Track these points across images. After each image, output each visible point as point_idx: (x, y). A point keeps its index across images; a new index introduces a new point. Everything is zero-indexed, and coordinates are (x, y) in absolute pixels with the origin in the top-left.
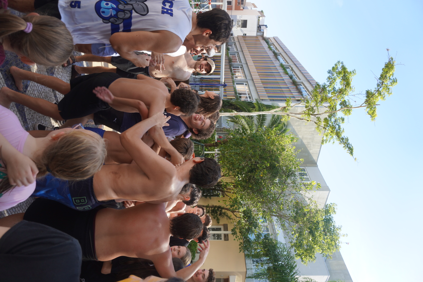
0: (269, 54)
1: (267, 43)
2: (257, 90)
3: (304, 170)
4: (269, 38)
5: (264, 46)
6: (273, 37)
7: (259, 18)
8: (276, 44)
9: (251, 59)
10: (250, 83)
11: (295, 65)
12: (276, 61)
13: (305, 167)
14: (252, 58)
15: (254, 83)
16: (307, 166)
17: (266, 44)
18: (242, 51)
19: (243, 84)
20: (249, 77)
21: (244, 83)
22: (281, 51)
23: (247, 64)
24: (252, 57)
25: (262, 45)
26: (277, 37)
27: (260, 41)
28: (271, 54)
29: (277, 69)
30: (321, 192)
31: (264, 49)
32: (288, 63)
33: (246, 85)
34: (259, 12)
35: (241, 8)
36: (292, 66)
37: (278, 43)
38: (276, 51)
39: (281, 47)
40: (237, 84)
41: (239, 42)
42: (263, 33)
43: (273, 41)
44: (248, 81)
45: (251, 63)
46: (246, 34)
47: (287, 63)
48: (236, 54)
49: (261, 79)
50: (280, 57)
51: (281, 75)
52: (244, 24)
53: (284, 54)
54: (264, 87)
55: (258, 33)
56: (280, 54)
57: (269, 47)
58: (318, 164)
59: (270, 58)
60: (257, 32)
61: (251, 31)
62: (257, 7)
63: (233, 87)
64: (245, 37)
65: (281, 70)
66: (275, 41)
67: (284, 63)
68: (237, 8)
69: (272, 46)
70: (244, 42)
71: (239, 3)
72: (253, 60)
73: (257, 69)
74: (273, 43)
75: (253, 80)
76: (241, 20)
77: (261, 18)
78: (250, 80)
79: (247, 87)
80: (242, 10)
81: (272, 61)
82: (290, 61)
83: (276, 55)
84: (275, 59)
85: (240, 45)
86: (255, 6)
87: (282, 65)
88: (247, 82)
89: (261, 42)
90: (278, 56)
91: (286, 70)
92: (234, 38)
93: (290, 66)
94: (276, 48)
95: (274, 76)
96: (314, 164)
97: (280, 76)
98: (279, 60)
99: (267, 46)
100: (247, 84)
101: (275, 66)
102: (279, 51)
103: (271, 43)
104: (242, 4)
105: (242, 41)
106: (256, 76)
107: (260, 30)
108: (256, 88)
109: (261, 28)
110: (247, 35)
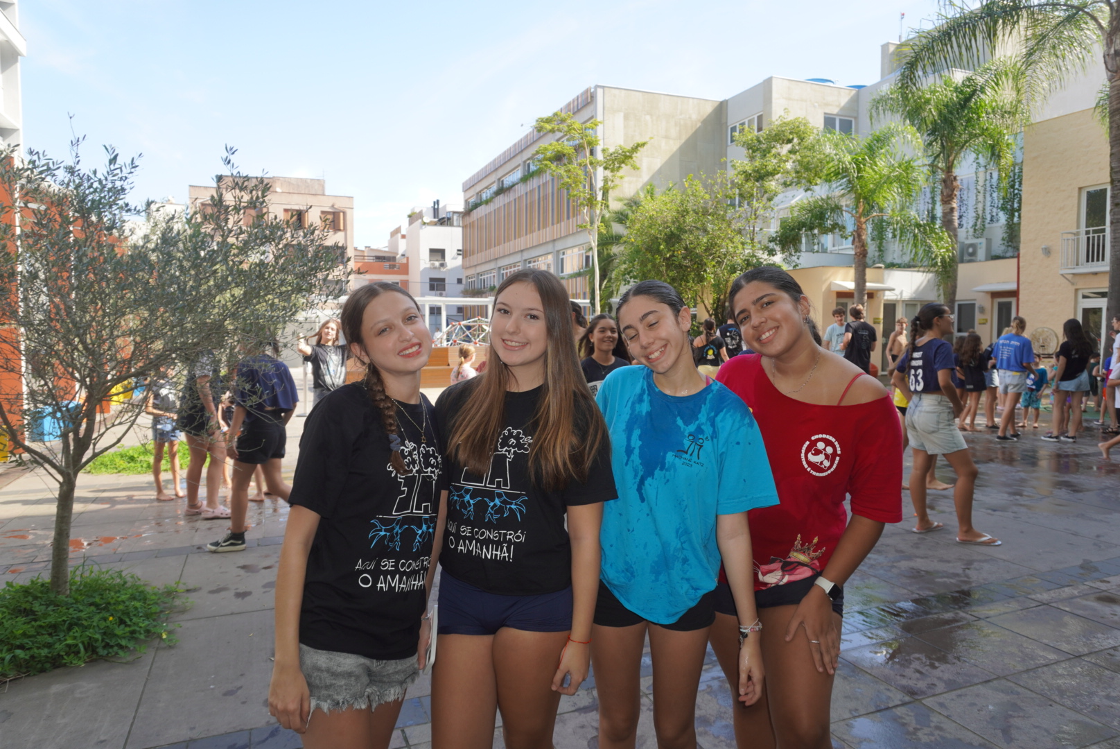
0: (502, 204)
1: (476, 206)
2: (573, 234)
3: (733, 129)
4: (466, 201)
5: (483, 214)
6: (463, 194)
7: (425, 223)
8: (478, 188)
9: (512, 243)
10: (559, 245)
11: (522, 151)
12: (515, 191)
13: (727, 127)
14: (509, 240)
15: (561, 238)
16: (726, 123)
17: (479, 209)
18: (496, 259)
19: (562, 259)
20: (550, 248)
21: (561, 256)
22: (493, 178)
23: (522, 251)
24: (507, 239)
25: (481, 218)
26: (463, 184)
27: (473, 222)
28: (501, 201)
29: (532, 191)
30: (775, 95)
31: (490, 213)
32: (519, 165)
33: (564, 254)
34: (411, 223)
35: (404, 261)
36: (525, 159)
37: (476, 184)
38: (495, 188)
39: (486, 177)
40: (562, 272)
41: (475, 266)
42: (454, 213)
43: (472, 192)
44: (557, 249)
45: (521, 242)
46: (459, 250)
47: (520, 168)
48: (502, 272)
49: (553, 224)
50: (508, 181)
51: (543, 184)
52: (438, 253)
53: (500, 173)
54: (568, 218)
55: (455, 223)
56: (499, 179)
57: (487, 202)
58: (721, 100)
59: (509, 203)
60: (452, 225)
61: (451, 239)
62: (400, 228)
63: (568, 279)
64: (466, 251)
65: (534, 183)
66: (473, 189)
67: (518, 175)
68: (405, 269)
69: (484, 197)
70: (475, 256)
71: (394, 266)
72: (515, 239)
73: (532, 231)
74: (478, 193)
75: (554, 240)
76: (430, 260)
77: (426, 219)
78: (554, 246)
79: (569, 252)
80: (408, 258)
81: (515, 200)
82: (514, 160)
83: (502, 191)
84: (512, 192)
85: (482, 264)
86: (398, 230)
87: (525, 179)
88: (558, 251)
89: (475, 219)
90: (505, 186)
91: (533, 172)
92: (467, 277)
93: (525, 162)
94: (486, 188)
95: (546, 197)
96: (721, 109)
97: (545, 184)
98: (513, 185)
99: (483, 207)
100: (561, 252)
101: (526, 194)
102: (494, 182)
103: (477, 197)
104: (394, 258)
105: (474, 259)
106: (547, 233)
107: (449, 219)
108: (569, 235)
109: (443, 218)
110: (461, 248)
